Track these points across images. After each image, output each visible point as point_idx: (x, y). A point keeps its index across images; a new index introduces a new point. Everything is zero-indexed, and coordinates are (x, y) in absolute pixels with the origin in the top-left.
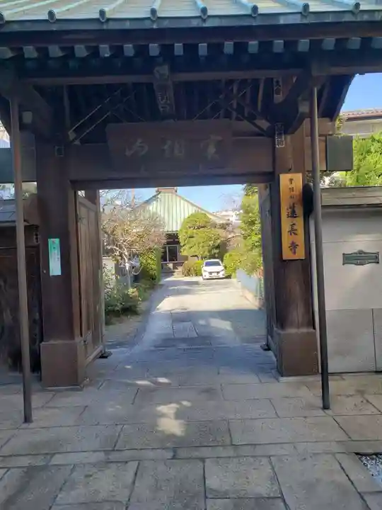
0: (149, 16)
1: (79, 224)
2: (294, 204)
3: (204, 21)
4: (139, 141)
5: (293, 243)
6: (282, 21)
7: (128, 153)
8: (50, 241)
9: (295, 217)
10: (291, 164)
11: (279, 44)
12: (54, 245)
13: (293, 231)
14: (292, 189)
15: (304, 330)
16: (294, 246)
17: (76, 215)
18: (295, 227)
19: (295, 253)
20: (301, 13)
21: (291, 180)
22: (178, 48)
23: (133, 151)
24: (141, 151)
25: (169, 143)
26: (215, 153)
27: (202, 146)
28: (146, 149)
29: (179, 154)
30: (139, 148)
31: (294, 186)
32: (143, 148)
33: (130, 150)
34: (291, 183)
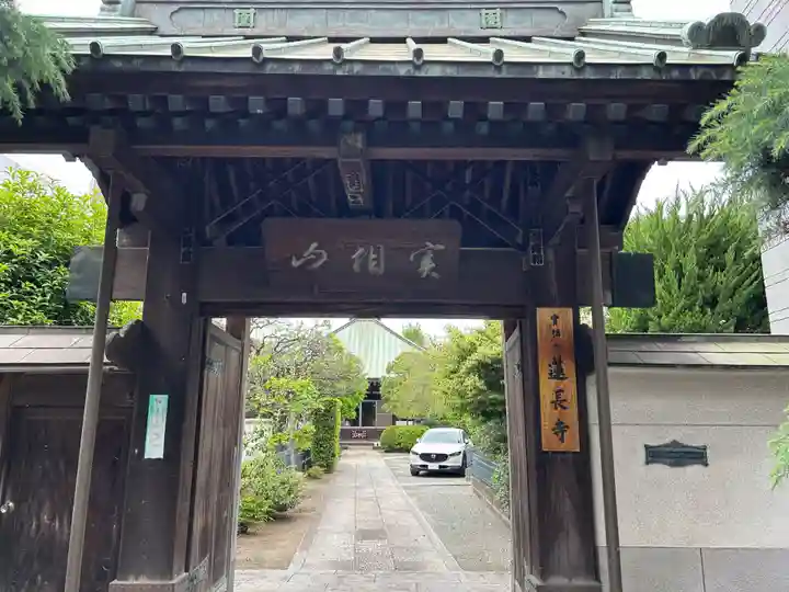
0: (331, 57)
1: (206, 372)
2: (560, 358)
3: (418, 68)
4: (314, 245)
5: (559, 423)
6: (541, 74)
7: (295, 263)
8: (153, 398)
9: (562, 379)
10: (554, 292)
11: (536, 108)
12: (158, 405)
13: (559, 403)
14: (557, 333)
15: (580, 582)
16: (561, 427)
17: (204, 356)
18: (563, 396)
19: (562, 440)
20: (571, 64)
21: (555, 318)
22: (376, 107)
23: (302, 260)
24: (315, 260)
25: (361, 251)
26: (433, 270)
27: (412, 258)
28: (325, 258)
29: (376, 269)
30: (312, 256)
31: (560, 328)
32: (319, 256)
33: (298, 259)
34: (555, 323)
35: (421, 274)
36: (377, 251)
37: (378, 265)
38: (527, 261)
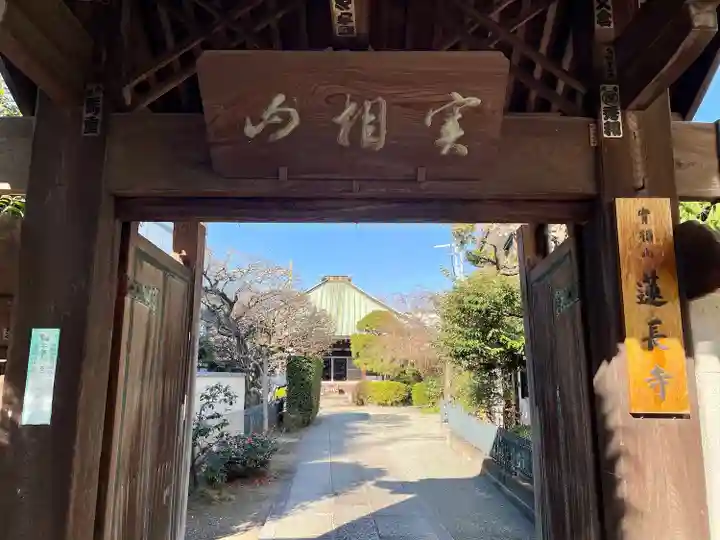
2: (654, 273)
4: (280, 99)
7: (251, 130)
8: (36, 333)
9: (660, 304)
10: (640, 175)
13: (654, 339)
14: (647, 236)
16: (659, 378)
18: (660, 329)
21: (644, 213)
23: (261, 126)
24: (282, 125)
25: (350, 108)
26: (459, 141)
27: (429, 121)
28: (295, 122)
29: (372, 140)
30: (277, 119)
31: (653, 228)
32: (287, 118)
33: (255, 123)
34: (645, 220)
35: (441, 148)
36: (375, 110)
37: (376, 134)
38: (598, 132)
